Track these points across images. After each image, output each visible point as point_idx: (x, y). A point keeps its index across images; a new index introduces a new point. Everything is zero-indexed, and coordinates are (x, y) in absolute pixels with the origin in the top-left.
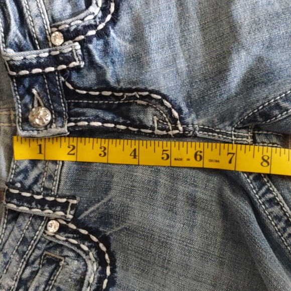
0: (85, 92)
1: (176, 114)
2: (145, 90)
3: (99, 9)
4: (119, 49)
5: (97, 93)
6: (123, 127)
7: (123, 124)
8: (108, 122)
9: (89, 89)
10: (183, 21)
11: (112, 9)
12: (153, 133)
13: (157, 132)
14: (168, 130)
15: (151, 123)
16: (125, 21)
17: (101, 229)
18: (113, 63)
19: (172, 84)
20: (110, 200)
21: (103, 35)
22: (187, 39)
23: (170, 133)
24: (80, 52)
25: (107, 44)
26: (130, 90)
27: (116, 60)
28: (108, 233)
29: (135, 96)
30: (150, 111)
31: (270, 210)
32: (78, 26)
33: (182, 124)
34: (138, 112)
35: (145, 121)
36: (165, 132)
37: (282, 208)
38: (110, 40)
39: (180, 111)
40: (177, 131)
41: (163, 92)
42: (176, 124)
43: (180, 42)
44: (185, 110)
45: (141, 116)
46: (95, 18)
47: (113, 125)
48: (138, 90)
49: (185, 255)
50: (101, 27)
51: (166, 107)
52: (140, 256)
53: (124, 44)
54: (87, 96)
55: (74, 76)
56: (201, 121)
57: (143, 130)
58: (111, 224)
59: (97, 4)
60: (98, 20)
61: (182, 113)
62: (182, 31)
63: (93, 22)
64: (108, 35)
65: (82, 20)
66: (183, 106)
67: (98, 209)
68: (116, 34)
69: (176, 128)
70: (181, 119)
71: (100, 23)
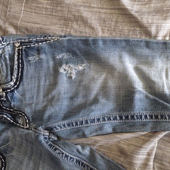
0: (5, 108)
1: (27, 121)
2: (21, 111)
3: (14, 83)
4: (17, 97)
5: (9, 109)
6: (12, 121)
7: (13, 120)
8: (9, 117)
9: (7, 107)
10: (38, 92)
11: (18, 84)
12: (20, 126)
13: (21, 126)
14: (24, 126)
15: (20, 122)
16: (20, 88)
17: (4, 154)
18: (14, 101)
19: (29, 111)
20: (9, 145)
21: (12, 91)
22: (38, 98)
23: (24, 127)
24: (5, 96)
25: (13, 95)
26: (17, 111)
27: (15, 100)
28: (5, 156)
29: (18, 113)
30: (21, 118)
31: (56, 152)
32: (5, 88)
33: (29, 125)
34: (18, 118)
35: (19, 121)
36: (23, 126)
37: (59, 150)
38: (14, 93)
39: (29, 120)
40: (27, 127)
41: (25, 113)
42: (27, 124)
43: (36, 99)
44: (31, 120)
45: (18, 119)
46: (11, 86)
47: (10, 119)
48: (19, 111)
49: (27, 168)
50: (12, 89)
51: (25, 118)
52: (13, 166)
53: (19, 95)
54: (6, 110)
55: (3, 102)
56: (34, 125)
57: (17, 124)
58: (7, 153)
59: (14, 81)
60: (12, 87)
61: (30, 121)
62: (37, 96)
63: (10, 87)
64: (14, 92)
65: (7, 86)
66: (31, 119)
67: (4, 147)
68: (17, 92)
69: (26, 126)
70: (29, 123)
71: (12, 88)
